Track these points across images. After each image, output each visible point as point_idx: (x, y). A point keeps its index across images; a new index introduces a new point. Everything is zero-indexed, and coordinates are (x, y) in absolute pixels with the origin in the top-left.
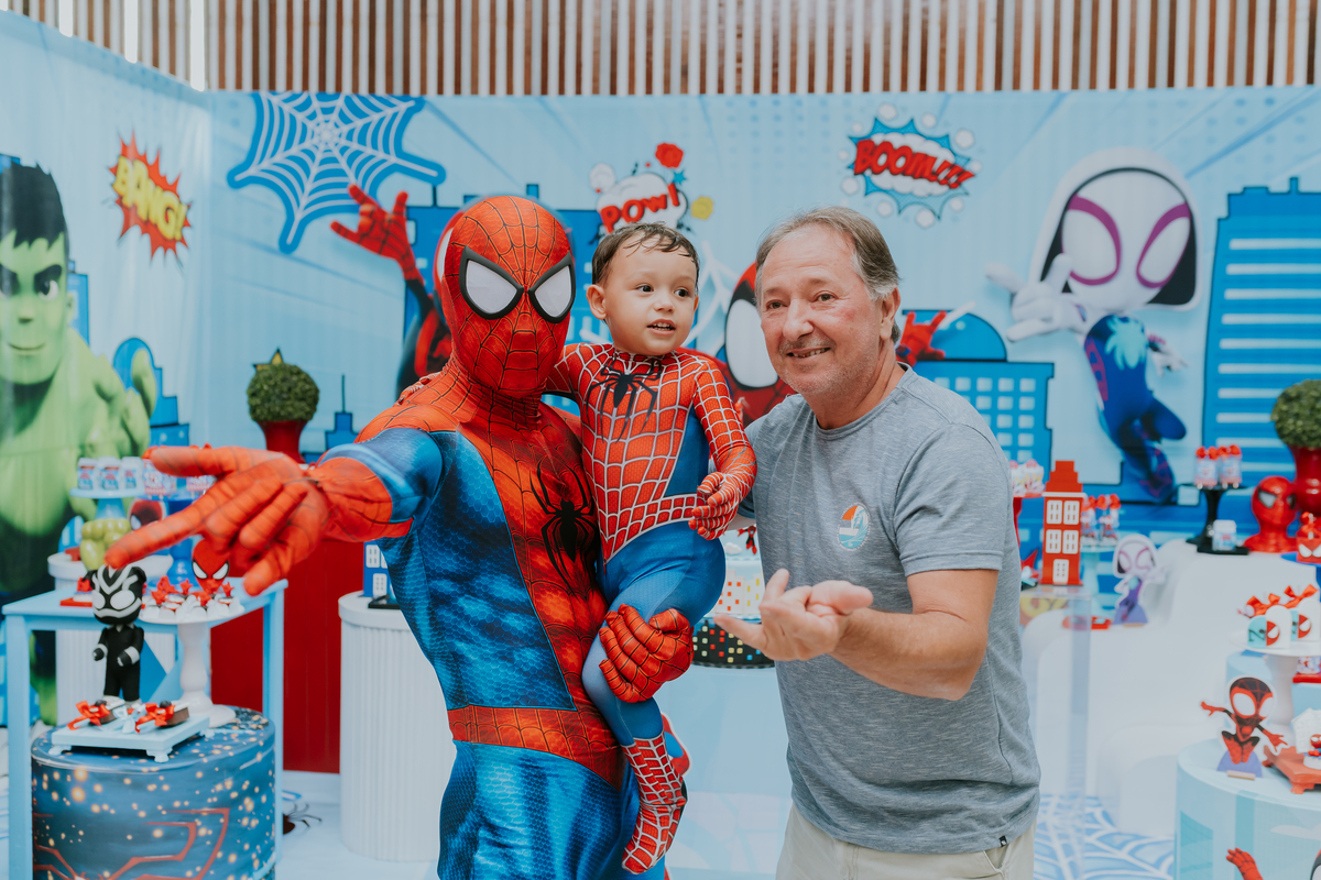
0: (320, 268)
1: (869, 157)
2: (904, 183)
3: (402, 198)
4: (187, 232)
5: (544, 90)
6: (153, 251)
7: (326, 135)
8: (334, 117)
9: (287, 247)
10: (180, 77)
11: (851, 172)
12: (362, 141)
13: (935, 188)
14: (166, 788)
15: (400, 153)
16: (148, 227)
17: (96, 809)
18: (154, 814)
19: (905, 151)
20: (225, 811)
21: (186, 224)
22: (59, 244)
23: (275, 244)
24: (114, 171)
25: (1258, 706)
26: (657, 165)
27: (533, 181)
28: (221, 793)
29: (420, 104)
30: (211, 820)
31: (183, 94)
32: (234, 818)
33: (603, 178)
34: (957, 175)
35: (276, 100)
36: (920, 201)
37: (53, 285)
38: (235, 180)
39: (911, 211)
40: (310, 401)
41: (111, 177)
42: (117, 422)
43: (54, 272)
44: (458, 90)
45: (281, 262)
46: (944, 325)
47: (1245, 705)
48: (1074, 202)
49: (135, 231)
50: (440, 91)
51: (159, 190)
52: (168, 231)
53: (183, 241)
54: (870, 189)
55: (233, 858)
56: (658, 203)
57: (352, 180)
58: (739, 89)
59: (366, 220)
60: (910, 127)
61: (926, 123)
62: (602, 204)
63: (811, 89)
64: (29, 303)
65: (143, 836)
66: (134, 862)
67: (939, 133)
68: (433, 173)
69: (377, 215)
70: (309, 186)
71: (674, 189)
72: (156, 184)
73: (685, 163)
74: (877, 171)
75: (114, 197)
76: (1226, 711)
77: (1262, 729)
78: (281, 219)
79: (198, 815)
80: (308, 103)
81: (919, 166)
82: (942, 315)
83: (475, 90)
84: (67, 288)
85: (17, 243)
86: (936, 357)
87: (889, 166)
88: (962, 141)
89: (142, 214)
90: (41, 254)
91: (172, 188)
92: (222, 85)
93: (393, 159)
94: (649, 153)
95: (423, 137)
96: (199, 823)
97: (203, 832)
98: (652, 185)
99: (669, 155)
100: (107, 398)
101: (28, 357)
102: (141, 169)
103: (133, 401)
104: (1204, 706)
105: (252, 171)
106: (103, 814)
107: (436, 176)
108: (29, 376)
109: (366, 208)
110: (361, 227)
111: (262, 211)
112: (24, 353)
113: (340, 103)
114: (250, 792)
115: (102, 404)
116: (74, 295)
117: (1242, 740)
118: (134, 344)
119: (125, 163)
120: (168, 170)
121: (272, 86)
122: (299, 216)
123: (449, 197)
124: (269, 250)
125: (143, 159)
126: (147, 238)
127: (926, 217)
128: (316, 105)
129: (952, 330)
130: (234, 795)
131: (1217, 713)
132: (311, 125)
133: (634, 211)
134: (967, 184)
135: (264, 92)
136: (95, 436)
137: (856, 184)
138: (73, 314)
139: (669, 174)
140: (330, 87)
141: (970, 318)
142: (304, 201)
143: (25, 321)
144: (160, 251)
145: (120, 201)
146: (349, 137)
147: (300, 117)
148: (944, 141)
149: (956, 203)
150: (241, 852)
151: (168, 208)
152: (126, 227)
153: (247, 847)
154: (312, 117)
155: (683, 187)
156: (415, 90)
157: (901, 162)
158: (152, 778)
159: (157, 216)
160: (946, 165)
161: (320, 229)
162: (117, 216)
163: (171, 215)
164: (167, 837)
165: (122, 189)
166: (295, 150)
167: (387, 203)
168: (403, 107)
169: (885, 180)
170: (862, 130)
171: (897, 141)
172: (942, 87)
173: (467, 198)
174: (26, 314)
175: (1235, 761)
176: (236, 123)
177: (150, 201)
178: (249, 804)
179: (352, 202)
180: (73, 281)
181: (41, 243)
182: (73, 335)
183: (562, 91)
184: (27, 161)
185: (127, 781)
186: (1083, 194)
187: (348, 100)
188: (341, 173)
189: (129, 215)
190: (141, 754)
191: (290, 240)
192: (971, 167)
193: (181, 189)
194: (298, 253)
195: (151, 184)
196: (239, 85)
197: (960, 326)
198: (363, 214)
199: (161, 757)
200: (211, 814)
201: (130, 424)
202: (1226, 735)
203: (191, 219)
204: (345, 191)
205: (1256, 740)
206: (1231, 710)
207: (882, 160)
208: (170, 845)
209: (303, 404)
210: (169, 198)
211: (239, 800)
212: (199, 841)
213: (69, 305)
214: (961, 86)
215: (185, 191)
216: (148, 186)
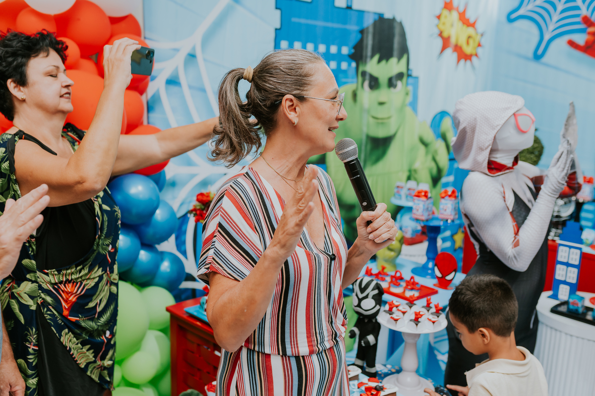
0: (556, 68)
4: (480, 51)
6: (459, 60)
9: (537, 57)
16: (458, 49)
21: (479, 45)
22: (404, 60)
23: (530, 54)
24: (439, 17)
37: (399, 84)
38: (511, 18)
40: (537, 153)
41: (436, 21)
42: (430, 157)
43: (400, 76)
45: (533, 65)
49: (449, 51)
51: (465, 26)
52: (468, 50)
53: (476, 55)
57: (584, 12)
59: (591, 38)
64: (383, 93)
70: (556, 18)
72: (464, 23)
75: (437, 32)
78: (536, 39)
84: (407, 84)
85: (380, 61)
90: (394, 66)
91: (473, 25)
100: (425, 144)
101: (382, 123)
102: (455, 15)
103: (440, 146)
105: (521, 12)
108: (381, 133)
109: (592, 29)
110: (587, 42)
111: (525, 35)
112: (380, 121)
115: (422, 147)
116: (410, 88)
118: (443, 115)
119: (446, 12)
120: (471, 15)
122: (547, 37)
124: (527, 58)
125: (457, 10)
126: (455, 55)
136: (417, 165)
138: (409, 99)
142: (551, 27)
143: (381, 104)
144: (462, 61)
145: (441, 35)
151: (469, 37)
152: (444, 48)
159: (462, 42)
161: (561, 44)
162: (439, 43)
163: (471, 41)
165: (442, 27)
174: (382, 100)
177: (458, 33)
179: (583, 26)
180: (411, 80)
181: (394, 60)
182: (408, 110)
184: (388, 15)
188: (577, 8)
189: (446, 43)
191: (540, 52)
193: (478, 25)
194: (545, 59)
195: (460, 23)
198: (589, 33)
201: (438, 158)
203: (482, 43)
204: (578, 19)
209: (532, 156)
210: (470, 31)
213: (407, 94)
215: (480, 27)
216: (459, 25)
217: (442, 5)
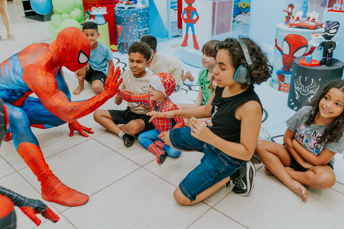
14: (126, 13)
17: (118, 15)
18: (124, 17)
20: (135, 18)
25: (292, 10)
28: (134, 15)
30: (133, 19)
32: (136, 20)
47: (290, 10)
55: (137, 26)
65: (123, 20)
66: (123, 24)
76: (287, 11)
77: (292, 15)
79: (130, 18)
96: (131, 19)
97: (131, 21)
104: (284, 10)
106: (119, 16)
114: (140, 16)
117: (288, 18)
130: (136, 16)
131: (286, 12)
150: (138, 26)
153: (139, 25)
158: (124, 11)
164: (127, 21)
175: (287, 22)
178: (139, 18)
185: (121, 11)
190: (124, 8)
199: (126, 9)
200: (133, 18)
202: (286, 16)
205: (290, 18)
206: (288, 11)
208: (127, 22)
211: (138, 17)
212: (131, 22)
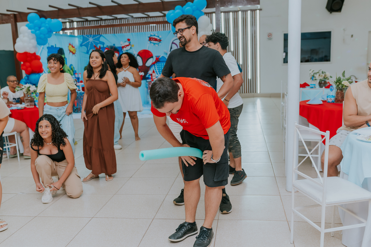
1: (150, 39)
2: (154, 42)
3: (100, 47)
4: (76, 52)
5: (115, 33)
7: (91, 40)
8: (92, 37)
10: (74, 35)
11: (148, 41)
12: (95, 40)
13: (158, 42)
15: (99, 41)
16: (72, 52)
19: (154, 38)
21: (76, 51)
22: (64, 55)
26: (128, 41)
27: (114, 43)
29: (101, 36)
31: (75, 36)
33: (122, 43)
34: (160, 41)
35: (85, 36)
36: (156, 44)
38: (81, 45)
39: (155, 45)
41: (68, 48)
44: (105, 34)
46: (160, 57)
48: (173, 43)
49: (71, 53)
50: (103, 34)
52: (74, 52)
53: (75, 53)
54: (151, 43)
56: (128, 46)
57: (94, 44)
58: (136, 32)
60: (154, 35)
61: (156, 35)
62: (122, 46)
63: (144, 31)
67: (158, 36)
68: (103, 43)
69: (97, 48)
70: (89, 46)
71: (130, 44)
73: (131, 41)
74: (151, 40)
78: (86, 50)
80: (88, 36)
81: (156, 40)
82: (159, 56)
83: (107, 33)
86: (159, 61)
87: (153, 40)
88: (160, 37)
89: (71, 51)
92: (79, 34)
93: (98, 42)
94: (126, 40)
95: (102, 39)
98: (127, 43)
99: (129, 40)
100: (69, 71)
102: (71, 46)
103: (71, 71)
105: (83, 44)
107: (103, 44)
109: (96, 48)
111: (84, 49)
113: (92, 36)
118: (71, 65)
119: (69, 46)
120: (74, 46)
121: (84, 34)
122: (89, 49)
123: (105, 46)
124: (85, 53)
127: (157, 45)
128: (89, 36)
129: (161, 58)
132: (89, 39)
133: (125, 47)
134: (161, 42)
135: (84, 35)
137: (149, 42)
139: (129, 42)
140: (91, 34)
141: (163, 57)
144: (73, 54)
145: (69, 50)
146: (93, 40)
147: (88, 38)
148: (158, 37)
149: (160, 44)
154: (89, 37)
155: (131, 44)
156: (100, 34)
157: (154, 39)
159: (73, 51)
160: (159, 40)
162: (69, 51)
166: (88, 41)
167: (98, 47)
168: (99, 36)
169: (152, 41)
170: (149, 36)
171: (153, 37)
172: (158, 30)
173: (107, 46)
176: (81, 39)
177: (72, 49)
179: (94, 47)
182: (66, 64)
183: (116, 33)
184: (61, 48)
186: (174, 42)
187: (93, 36)
188: (93, 44)
189: (70, 51)
191: (88, 52)
192: (162, 39)
196: (81, 34)
197: (162, 58)
203: (76, 50)
207: (152, 39)
210: (74, 49)
214: (160, 30)
215: (76, 47)
216: (72, 48)
217: (68, 44)
